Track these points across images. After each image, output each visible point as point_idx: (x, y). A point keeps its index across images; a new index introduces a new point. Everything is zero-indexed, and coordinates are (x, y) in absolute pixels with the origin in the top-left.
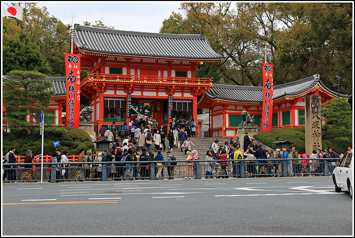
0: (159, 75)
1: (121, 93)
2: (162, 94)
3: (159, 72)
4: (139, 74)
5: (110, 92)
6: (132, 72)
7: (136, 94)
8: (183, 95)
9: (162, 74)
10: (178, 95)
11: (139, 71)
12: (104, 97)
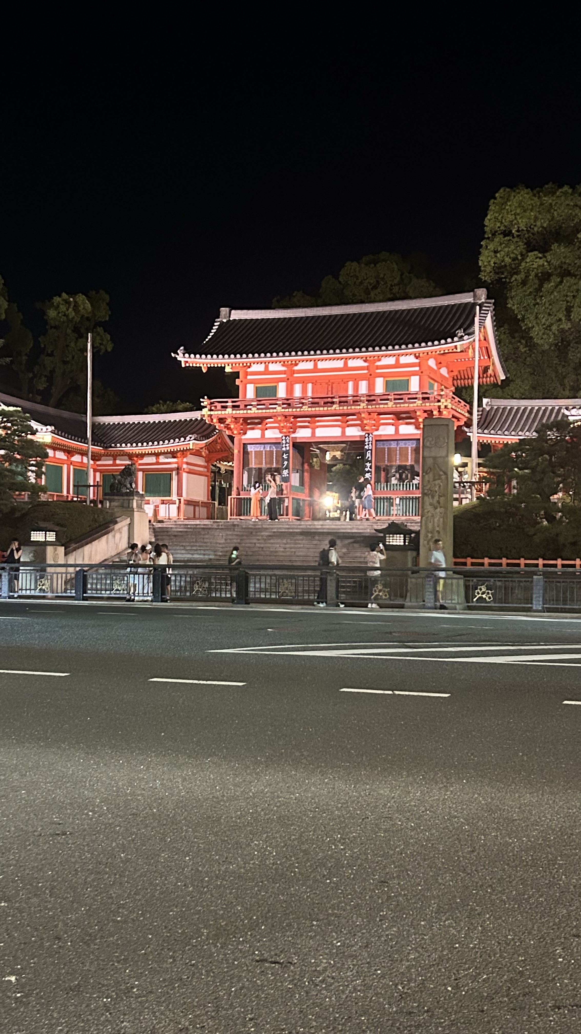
0: (350, 392)
1: (272, 434)
2: (353, 432)
3: (351, 384)
4: (310, 394)
5: (253, 434)
6: (298, 391)
7: (303, 434)
8: (397, 430)
9: (356, 388)
10: (387, 431)
11: (310, 386)
12: (244, 444)
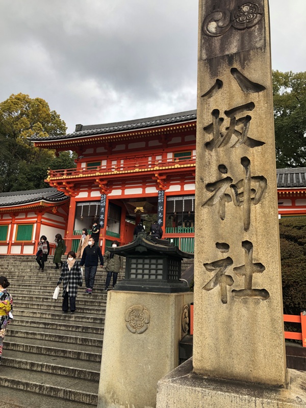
0: (149, 163)
1: (95, 194)
2: (151, 191)
3: (150, 158)
5: (83, 195)
7: (116, 193)
9: (154, 160)
10: (175, 188)
11: (122, 161)
12: (77, 202)
